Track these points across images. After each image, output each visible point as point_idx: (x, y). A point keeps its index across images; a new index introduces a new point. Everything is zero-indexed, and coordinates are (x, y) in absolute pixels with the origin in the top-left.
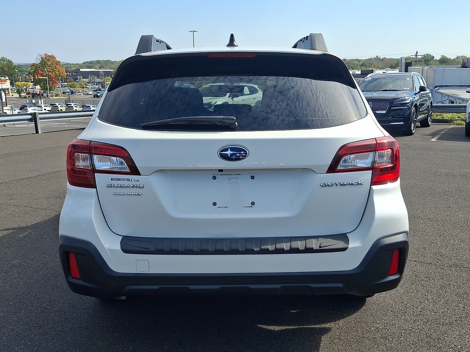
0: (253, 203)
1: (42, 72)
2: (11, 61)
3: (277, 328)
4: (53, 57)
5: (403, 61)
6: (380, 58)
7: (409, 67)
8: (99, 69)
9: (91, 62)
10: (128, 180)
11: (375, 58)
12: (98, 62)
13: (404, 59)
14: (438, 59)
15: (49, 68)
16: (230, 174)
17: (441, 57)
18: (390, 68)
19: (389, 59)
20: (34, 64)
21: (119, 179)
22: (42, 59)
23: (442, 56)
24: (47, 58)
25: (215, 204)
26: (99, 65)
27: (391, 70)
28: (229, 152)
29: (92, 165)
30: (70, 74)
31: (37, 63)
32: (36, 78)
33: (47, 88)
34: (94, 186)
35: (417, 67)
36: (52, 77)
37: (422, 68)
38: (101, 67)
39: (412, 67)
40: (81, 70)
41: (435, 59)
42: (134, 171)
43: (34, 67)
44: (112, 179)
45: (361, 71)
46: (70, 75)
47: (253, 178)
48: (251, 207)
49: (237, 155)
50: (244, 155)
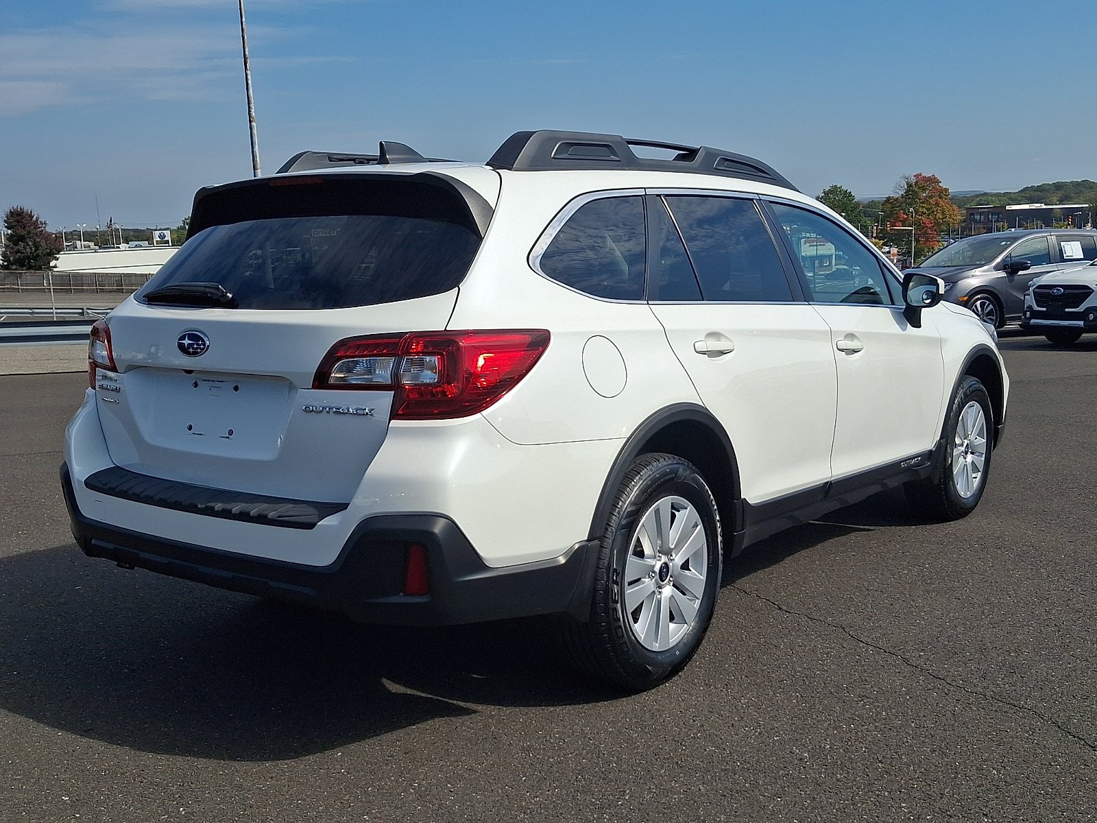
0: (231, 432)
1: (905, 216)
2: (850, 193)
4: (933, 180)
8: (1058, 203)
9: (1040, 189)
12: (1058, 186)
15: (922, 207)
20: (889, 198)
22: (909, 185)
24: (922, 183)
26: (1060, 194)
28: (187, 342)
30: (982, 217)
31: (896, 196)
32: (888, 229)
33: (910, 252)
36: (926, 227)
38: (1064, 198)
40: (1008, 208)
43: (889, 206)
46: (982, 220)
47: (236, 388)
48: (228, 438)
49: (195, 346)
50: (205, 349)
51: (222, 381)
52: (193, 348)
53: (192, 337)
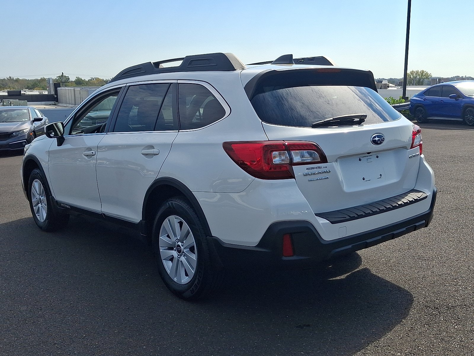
0: (381, 175)
3: (343, 277)
5: (51, 82)
6: (13, 79)
7: (58, 88)
10: (319, 168)
11: (8, 78)
13: (52, 80)
14: (73, 81)
16: (367, 156)
17: (76, 79)
18: (28, 89)
19: (22, 80)
21: (313, 168)
23: (77, 77)
25: (364, 179)
27: (29, 91)
28: (377, 139)
29: (291, 159)
34: (293, 177)
35: (67, 88)
37: (73, 89)
39: (61, 88)
41: (70, 80)
42: (324, 159)
44: (307, 169)
45: (8, 92)
47: (377, 157)
48: (381, 178)
49: (381, 140)
50: (383, 140)
51: (371, 155)
52: (380, 141)
53: (378, 136)
